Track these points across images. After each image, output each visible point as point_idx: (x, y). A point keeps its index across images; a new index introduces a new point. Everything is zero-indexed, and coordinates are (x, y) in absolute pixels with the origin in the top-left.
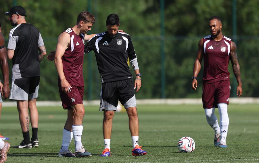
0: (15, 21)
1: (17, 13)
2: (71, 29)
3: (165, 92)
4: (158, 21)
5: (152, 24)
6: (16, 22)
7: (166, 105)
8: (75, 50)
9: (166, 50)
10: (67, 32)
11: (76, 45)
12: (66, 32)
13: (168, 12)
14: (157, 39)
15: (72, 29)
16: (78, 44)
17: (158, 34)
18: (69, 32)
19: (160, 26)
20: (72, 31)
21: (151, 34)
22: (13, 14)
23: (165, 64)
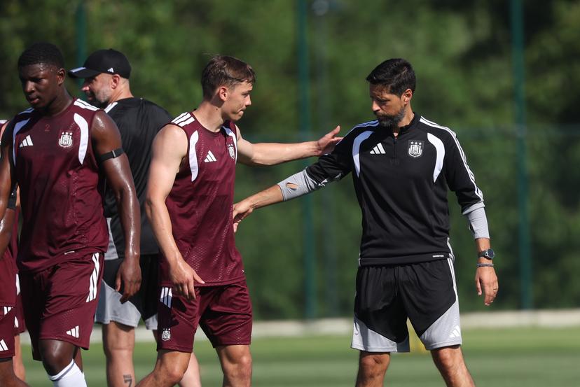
0: (104, 95)
1: (111, 70)
2: (189, 115)
3: (531, 291)
4: (506, 81)
5: (489, 90)
6: (106, 99)
7: (535, 329)
8: (201, 176)
9: (531, 166)
10: (177, 125)
11: (206, 161)
12: (174, 124)
13: (535, 54)
14: (506, 136)
15: (192, 116)
16: (211, 157)
17: (507, 120)
18: (182, 125)
19: (510, 95)
20: (192, 120)
21: (487, 122)
22: (97, 75)
23: (530, 208)
